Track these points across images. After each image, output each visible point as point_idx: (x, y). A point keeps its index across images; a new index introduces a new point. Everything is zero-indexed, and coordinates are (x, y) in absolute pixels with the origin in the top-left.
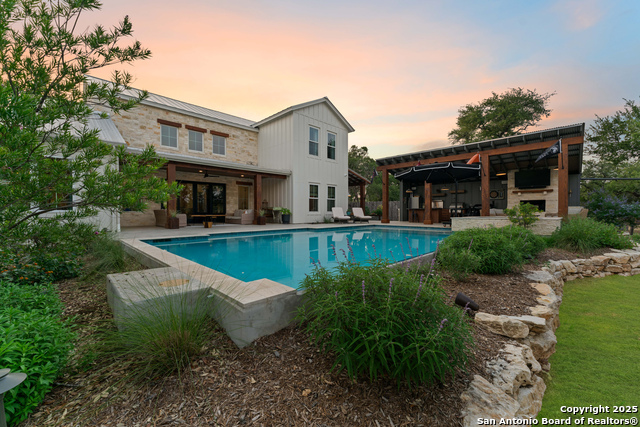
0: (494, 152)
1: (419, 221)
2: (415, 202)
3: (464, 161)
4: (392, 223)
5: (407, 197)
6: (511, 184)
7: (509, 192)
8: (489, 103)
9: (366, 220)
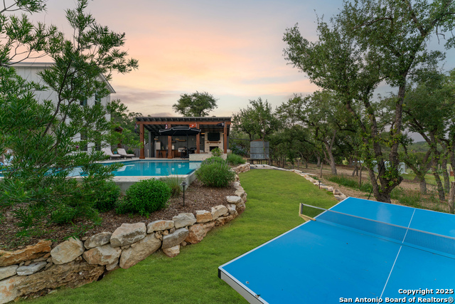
0: (201, 123)
1: (162, 157)
2: (158, 146)
3: (188, 126)
4: (146, 159)
5: (153, 141)
6: (206, 138)
7: (206, 142)
8: (195, 95)
9: (130, 157)
